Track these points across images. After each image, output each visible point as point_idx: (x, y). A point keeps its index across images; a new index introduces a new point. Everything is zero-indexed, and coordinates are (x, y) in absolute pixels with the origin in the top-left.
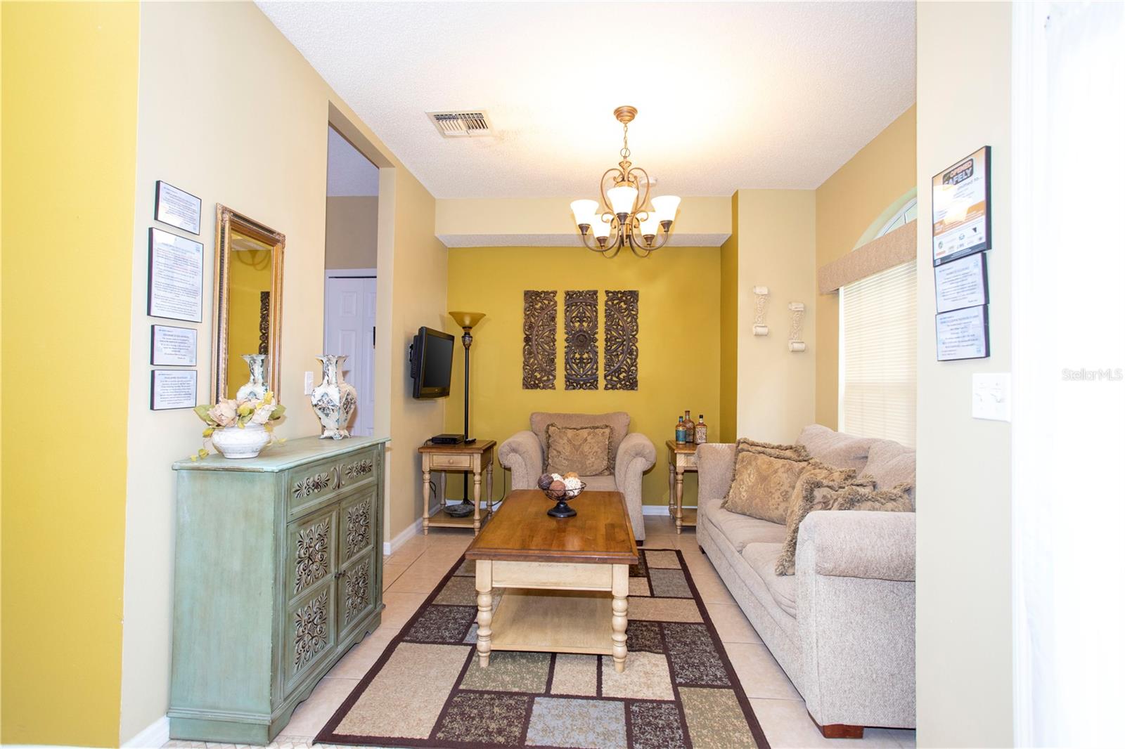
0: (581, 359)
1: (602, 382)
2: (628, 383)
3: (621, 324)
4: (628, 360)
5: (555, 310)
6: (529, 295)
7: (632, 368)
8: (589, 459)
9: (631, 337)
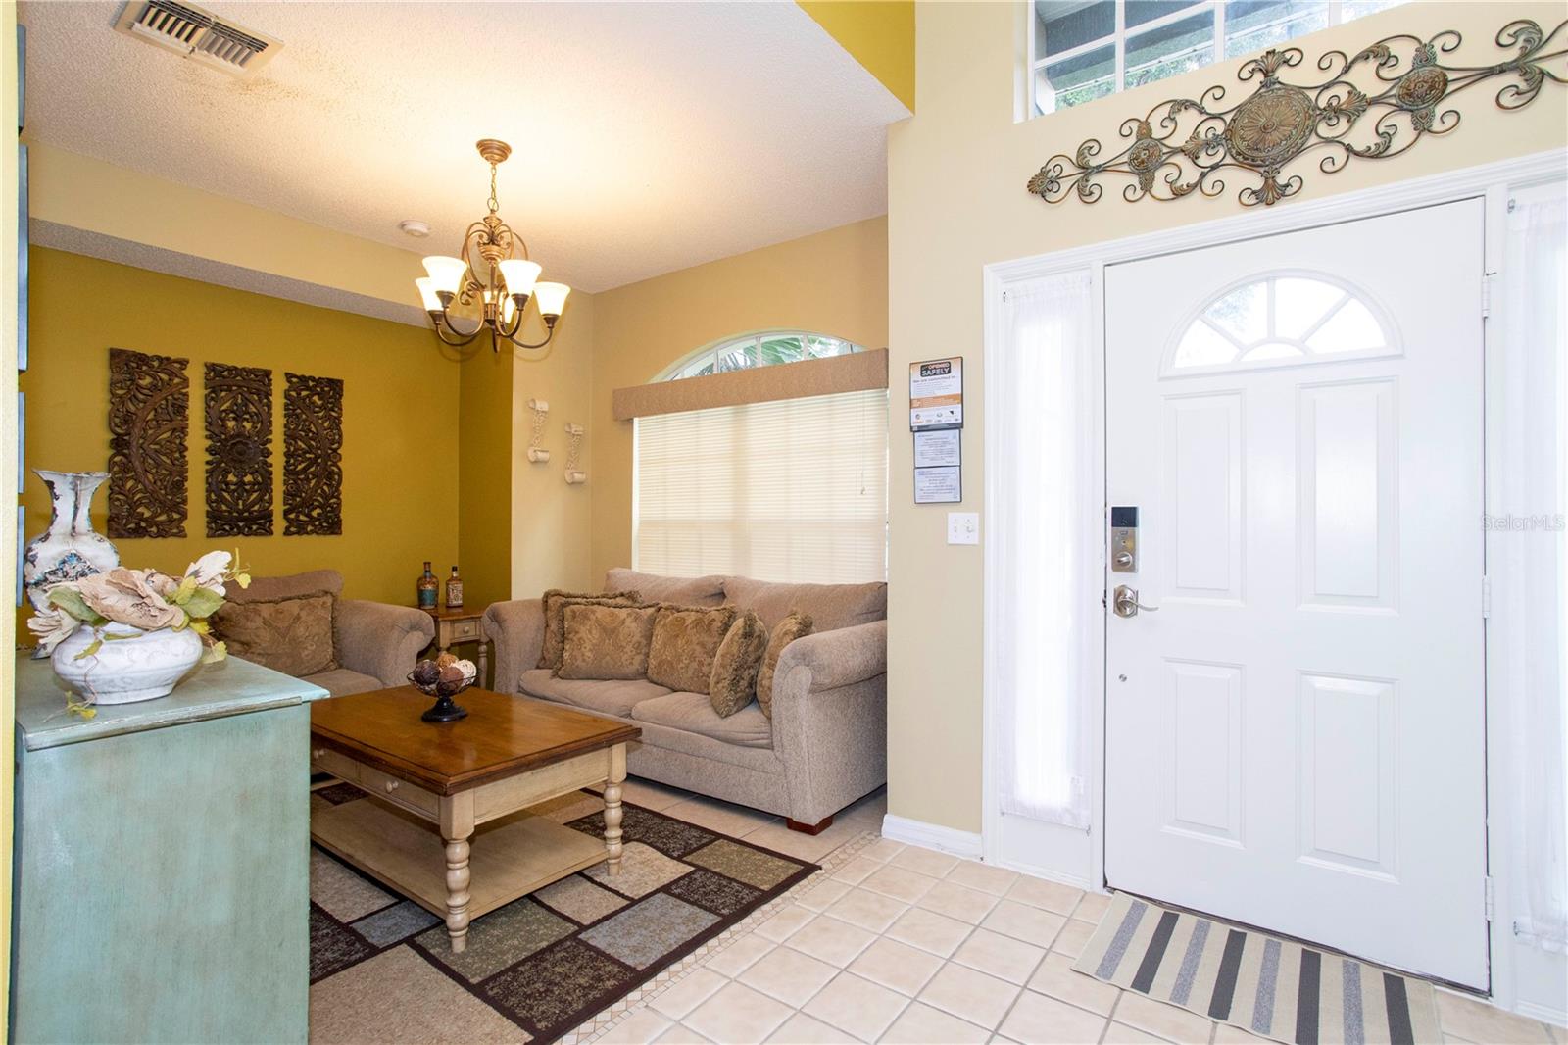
0: (241, 484)
1: (279, 523)
2: (325, 525)
3: (313, 429)
4: (326, 488)
5: (186, 395)
6: (116, 356)
7: (332, 501)
8: (306, 648)
9: (330, 451)
